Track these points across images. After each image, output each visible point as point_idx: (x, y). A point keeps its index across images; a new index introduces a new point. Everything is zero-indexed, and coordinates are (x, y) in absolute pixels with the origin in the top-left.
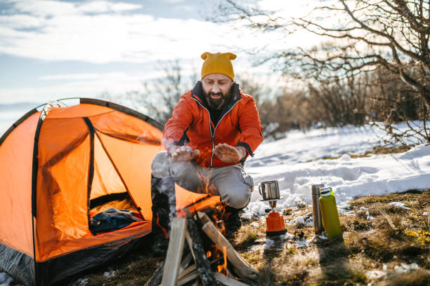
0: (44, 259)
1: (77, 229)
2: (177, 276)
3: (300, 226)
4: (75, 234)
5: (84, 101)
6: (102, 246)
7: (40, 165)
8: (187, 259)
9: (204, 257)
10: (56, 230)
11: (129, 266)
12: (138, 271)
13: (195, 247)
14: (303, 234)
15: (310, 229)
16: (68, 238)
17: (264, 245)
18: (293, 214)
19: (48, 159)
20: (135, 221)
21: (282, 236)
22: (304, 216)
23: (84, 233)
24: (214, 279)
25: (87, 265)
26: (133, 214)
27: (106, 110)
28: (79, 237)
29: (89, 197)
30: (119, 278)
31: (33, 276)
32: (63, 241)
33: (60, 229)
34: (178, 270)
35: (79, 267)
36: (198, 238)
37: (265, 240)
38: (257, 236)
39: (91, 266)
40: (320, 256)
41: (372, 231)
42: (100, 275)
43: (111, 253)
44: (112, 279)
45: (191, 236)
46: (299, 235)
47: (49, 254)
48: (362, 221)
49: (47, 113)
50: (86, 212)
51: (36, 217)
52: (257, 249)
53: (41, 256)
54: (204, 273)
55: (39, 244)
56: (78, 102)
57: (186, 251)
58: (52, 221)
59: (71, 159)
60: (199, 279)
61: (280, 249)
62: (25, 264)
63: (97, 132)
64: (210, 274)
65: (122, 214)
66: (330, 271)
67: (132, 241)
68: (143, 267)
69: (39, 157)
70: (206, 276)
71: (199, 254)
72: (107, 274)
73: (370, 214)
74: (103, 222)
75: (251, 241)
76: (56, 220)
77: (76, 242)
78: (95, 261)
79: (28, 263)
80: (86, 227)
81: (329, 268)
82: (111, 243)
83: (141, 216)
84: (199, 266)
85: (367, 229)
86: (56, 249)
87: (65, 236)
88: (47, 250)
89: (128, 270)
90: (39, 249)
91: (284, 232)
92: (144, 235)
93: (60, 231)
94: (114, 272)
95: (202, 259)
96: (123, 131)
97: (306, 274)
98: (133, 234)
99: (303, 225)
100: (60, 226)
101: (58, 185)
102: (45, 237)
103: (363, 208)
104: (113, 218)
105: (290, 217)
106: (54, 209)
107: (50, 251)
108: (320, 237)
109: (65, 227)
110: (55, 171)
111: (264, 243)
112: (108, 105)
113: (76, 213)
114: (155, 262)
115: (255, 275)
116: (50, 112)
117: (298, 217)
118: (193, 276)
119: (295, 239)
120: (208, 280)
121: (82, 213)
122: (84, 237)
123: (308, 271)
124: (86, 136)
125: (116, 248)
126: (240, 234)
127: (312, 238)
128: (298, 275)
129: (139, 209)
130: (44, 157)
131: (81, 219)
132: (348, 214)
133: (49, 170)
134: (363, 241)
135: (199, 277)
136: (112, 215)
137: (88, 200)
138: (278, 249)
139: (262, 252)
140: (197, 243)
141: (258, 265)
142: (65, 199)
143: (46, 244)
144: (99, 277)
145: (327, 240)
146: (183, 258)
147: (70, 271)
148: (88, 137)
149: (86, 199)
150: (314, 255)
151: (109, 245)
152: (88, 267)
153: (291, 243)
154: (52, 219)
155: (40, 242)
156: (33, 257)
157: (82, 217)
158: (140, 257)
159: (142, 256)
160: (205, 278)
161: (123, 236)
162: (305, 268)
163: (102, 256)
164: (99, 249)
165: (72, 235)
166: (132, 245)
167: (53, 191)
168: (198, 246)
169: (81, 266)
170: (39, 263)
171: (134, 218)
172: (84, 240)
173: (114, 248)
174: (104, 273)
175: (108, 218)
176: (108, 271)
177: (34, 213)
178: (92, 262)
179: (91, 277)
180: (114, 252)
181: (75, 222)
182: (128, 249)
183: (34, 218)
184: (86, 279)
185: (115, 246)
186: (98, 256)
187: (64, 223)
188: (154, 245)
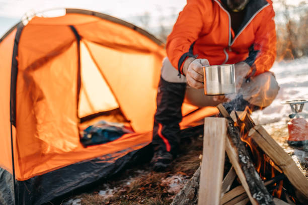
0: (26, 176)
1: (67, 142)
4: (65, 147)
6: (96, 160)
7: (20, 67)
10: (41, 142)
11: (128, 184)
13: (243, 160)
16: (56, 151)
19: (31, 62)
20: (126, 133)
23: (73, 146)
25: (79, 183)
26: (125, 127)
27: (93, 19)
28: (69, 150)
30: (118, 199)
32: (49, 154)
33: (47, 141)
35: (69, 185)
39: (83, 184)
42: (94, 194)
43: (106, 168)
44: (111, 201)
47: (33, 170)
50: (75, 124)
51: (16, 127)
53: (23, 173)
55: (19, 158)
58: (35, 130)
59: (56, 65)
62: (5, 183)
65: (113, 127)
67: (129, 154)
68: (148, 185)
69: (19, 59)
71: (249, 172)
72: (102, 193)
74: (94, 135)
76: (40, 131)
77: (65, 155)
78: (88, 178)
79: (9, 181)
80: (77, 139)
82: (105, 156)
83: (132, 129)
86: (41, 163)
87: (52, 148)
88: (29, 165)
89: (128, 188)
90: (20, 164)
92: (140, 147)
93: (46, 144)
94: (111, 190)
95: (254, 178)
96: (110, 39)
98: (128, 146)
100: (46, 137)
101: (41, 92)
102: (26, 151)
104: (104, 131)
106: (38, 117)
107: (34, 167)
109: (52, 138)
111: (293, 154)
112: (93, 14)
113: (64, 124)
114: (159, 178)
116: (33, 18)
121: (71, 124)
122: (74, 150)
124: (70, 44)
125: (111, 162)
129: (129, 122)
130: (25, 60)
131: (70, 131)
133: (31, 74)
136: (103, 128)
140: (244, 154)
142: (51, 107)
143: (28, 158)
144: (95, 198)
148: (75, 45)
151: (103, 158)
152: (79, 186)
155: (22, 156)
156: (12, 174)
158: (139, 171)
159: (141, 169)
163: (97, 171)
164: (93, 163)
165: (61, 147)
166: (130, 158)
167: (36, 99)
168: (246, 159)
169: (71, 184)
170: (20, 182)
171: (125, 130)
172: (73, 153)
173: (109, 162)
174: (99, 192)
175: (99, 130)
176: (104, 189)
177: (14, 121)
178: (85, 180)
179: (83, 197)
180: (109, 166)
181: (64, 134)
182: (125, 162)
183: (13, 128)
184: (79, 200)
185: (110, 159)
186: (92, 171)
187: (51, 135)
188: (154, 158)
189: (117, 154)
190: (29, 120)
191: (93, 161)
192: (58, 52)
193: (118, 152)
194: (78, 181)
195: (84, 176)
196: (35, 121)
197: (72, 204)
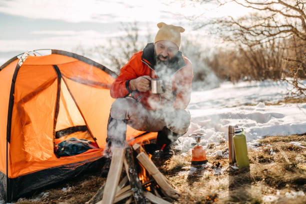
0: (15, 176)
1: (44, 153)
2: (115, 194)
3: (219, 158)
4: (42, 156)
5: (55, 52)
6: (63, 167)
7: (15, 101)
8: (124, 181)
9: (137, 180)
10: (26, 153)
11: (83, 184)
12: (88, 188)
13: (131, 171)
14: (219, 164)
15: (226, 160)
16: (35, 160)
17: (189, 171)
18: (214, 148)
19: (22, 97)
20: (91, 148)
21: (203, 165)
22: (223, 150)
23: (49, 156)
24: (144, 197)
25: (49, 182)
26: (91, 143)
27: (72, 60)
28: (45, 159)
29: (54, 128)
30: (73, 193)
31: (5, 189)
32: (31, 162)
33: (30, 153)
34: (116, 189)
35: (42, 183)
36: (133, 164)
37: (190, 167)
38: (184, 164)
39: (52, 182)
40: (230, 182)
41: (273, 164)
42: (58, 189)
43: (69, 173)
44: (68, 193)
45: (128, 163)
46: (216, 165)
47: (19, 171)
48: (266, 156)
49: (24, 60)
50: (52, 140)
51: (10, 143)
52: (183, 174)
53: (13, 174)
54: (136, 192)
55: (11, 164)
56: (50, 53)
57: (123, 174)
58: (23, 146)
59: (41, 98)
60: (132, 197)
61: (200, 176)
63: (64, 77)
64: (140, 193)
65: (81, 142)
66: (235, 195)
67: (86, 164)
69: (15, 95)
70: (138, 195)
71: (133, 177)
72: (64, 190)
73: (274, 151)
74: (66, 148)
75: (179, 168)
76: (26, 146)
77: (41, 162)
78: (56, 178)
80: (52, 151)
81: (235, 192)
82: (69, 164)
83: (95, 144)
84: (133, 186)
85: (269, 162)
86: (25, 168)
87: (33, 158)
88: (17, 168)
89: (81, 186)
90: (11, 168)
91: (205, 162)
92: (96, 159)
93: (30, 155)
94: (70, 188)
95: (135, 181)
97: (216, 196)
98: (88, 158)
99: (221, 157)
100: (29, 150)
101: (29, 118)
102: (16, 159)
103: (269, 145)
104: (74, 145)
105: (212, 150)
106: (25, 136)
107: (20, 170)
108: (232, 167)
109: (34, 151)
110: (28, 107)
111: (189, 170)
112: (74, 56)
113: (44, 140)
115: (177, 195)
116: (26, 59)
117: (218, 150)
118: (128, 195)
119: (213, 168)
120: (139, 198)
121: (48, 140)
122: (49, 159)
123: (218, 193)
124: (54, 80)
125: (73, 169)
126: (172, 162)
127: (226, 167)
128: (210, 197)
129: (95, 139)
130: (20, 94)
131: (48, 146)
132: (256, 149)
133: (23, 105)
134: (265, 172)
135: (132, 195)
136: (73, 143)
137: (54, 131)
138: (198, 175)
139: (186, 177)
140: (132, 168)
141: (182, 187)
142: (35, 129)
143: (17, 164)
144: (58, 192)
145: (238, 170)
146: (121, 180)
147: (35, 186)
148: (56, 81)
149: (53, 130)
150: (226, 181)
151: (68, 166)
153: (210, 171)
154: (23, 145)
155: (13, 162)
156: (6, 174)
157: (49, 144)
158: (93, 177)
159: (94, 176)
160: (136, 196)
161: (79, 160)
162: (216, 192)
163: (62, 174)
164: (60, 169)
165: (40, 157)
166: (87, 167)
167: (25, 123)
168: (133, 171)
169: (44, 182)
170: (11, 179)
171: (91, 146)
172: (48, 161)
173: (71, 169)
174: (62, 188)
175: (70, 145)
176: (66, 187)
177: (9, 139)
178: (53, 180)
179: (51, 191)
180: (71, 172)
181: (43, 148)
182: (83, 170)
183: (8, 143)
184: (48, 193)
185: (72, 167)
186: (59, 175)
187: (33, 148)
188: (104, 168)
189: (79, 164)
190: (19, 138)
191: (61, 168)
192: (43, 88)
193: (80, 162)
194: (48, 180)
195: (53, 177)
196: (23, 139)
197: (43, 195)
